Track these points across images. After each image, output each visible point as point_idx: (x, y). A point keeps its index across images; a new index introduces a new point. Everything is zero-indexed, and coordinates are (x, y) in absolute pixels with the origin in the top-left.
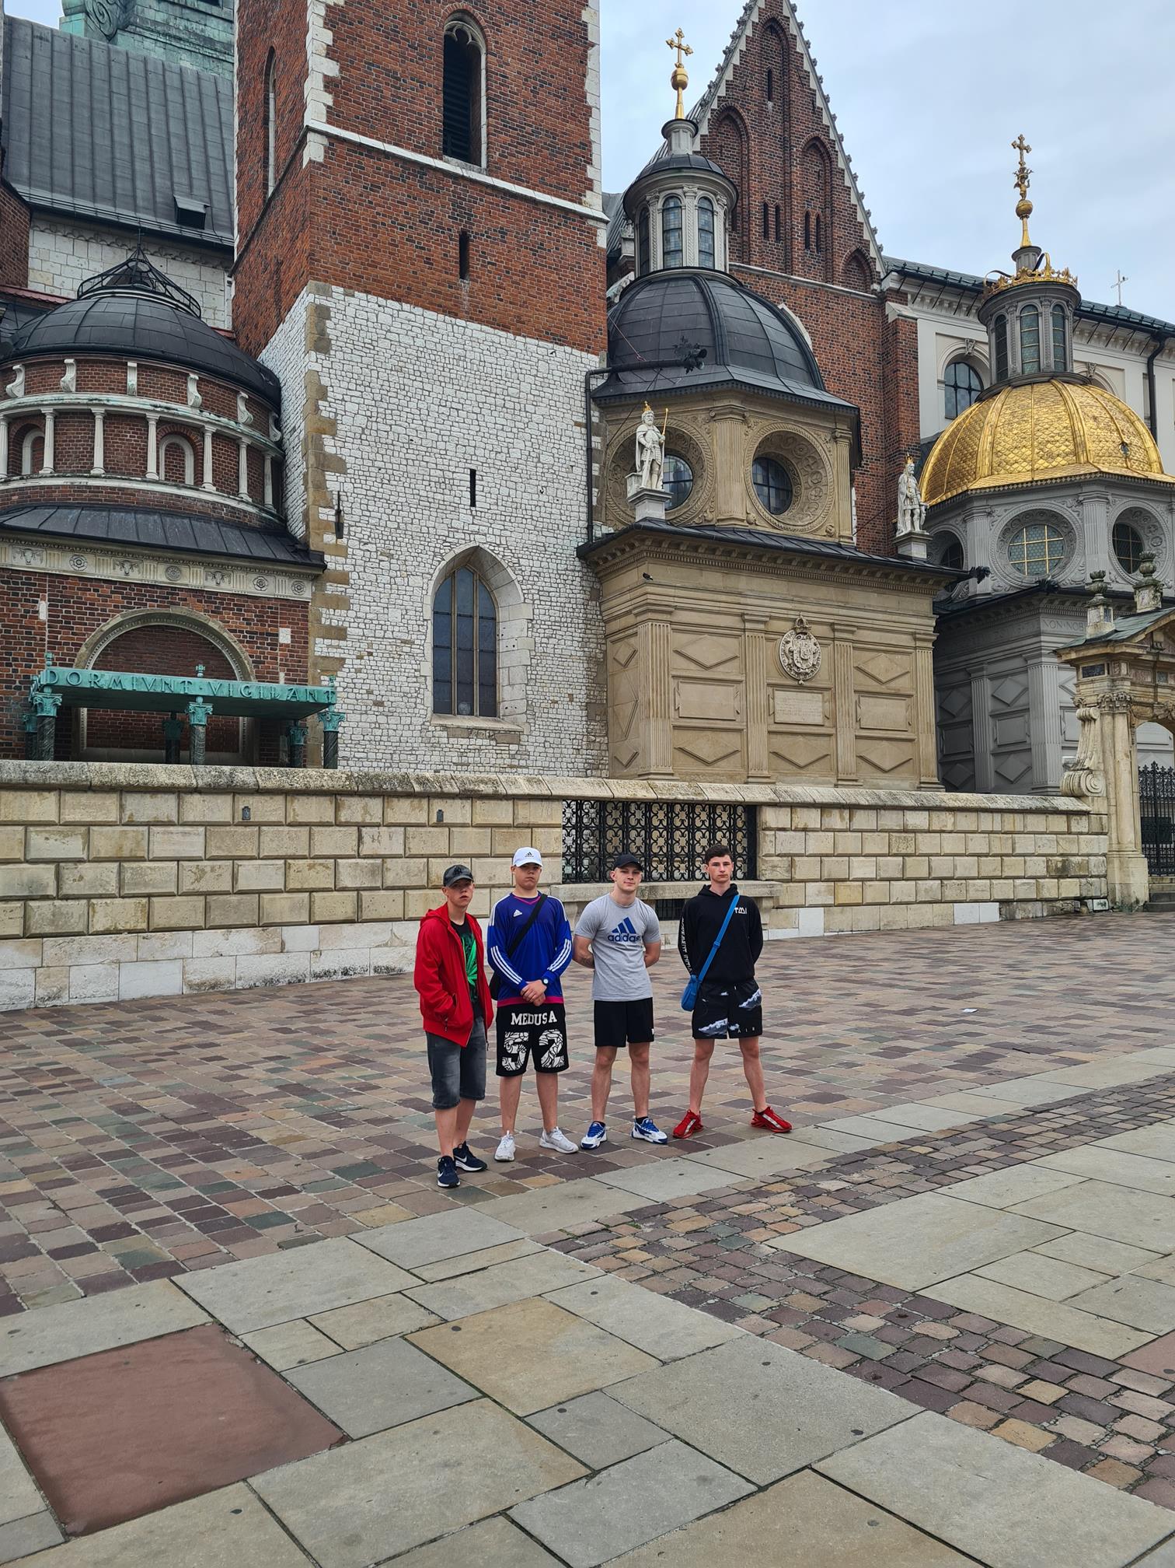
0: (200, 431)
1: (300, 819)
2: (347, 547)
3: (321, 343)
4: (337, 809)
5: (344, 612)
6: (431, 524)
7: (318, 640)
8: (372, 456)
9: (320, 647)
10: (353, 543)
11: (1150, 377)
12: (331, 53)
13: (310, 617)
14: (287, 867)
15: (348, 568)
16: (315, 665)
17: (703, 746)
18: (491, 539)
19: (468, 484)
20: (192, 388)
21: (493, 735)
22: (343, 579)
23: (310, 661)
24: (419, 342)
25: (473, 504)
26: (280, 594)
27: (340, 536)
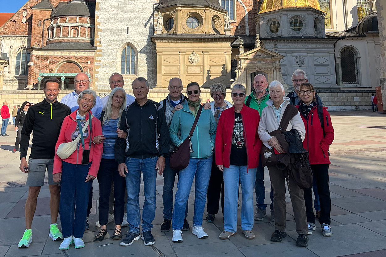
0: (78, 27)
2: (101, 45)
5: (101, 57)
6: (118, 39)
7: (96, 63)
8: (107, 28)
9: (96, 64)
10: (103, 44)
13: (94, 59)
15: (101, 49)
16: (95, 67)
18: (131, 40)
19: (127, 30)
20: (78, 19)
21: (131, 78)
22: (101, 51)
23: (94, 67)
24: (117, 5)
25: (128, 34)
26: (88, 55)
27: (100, 43)
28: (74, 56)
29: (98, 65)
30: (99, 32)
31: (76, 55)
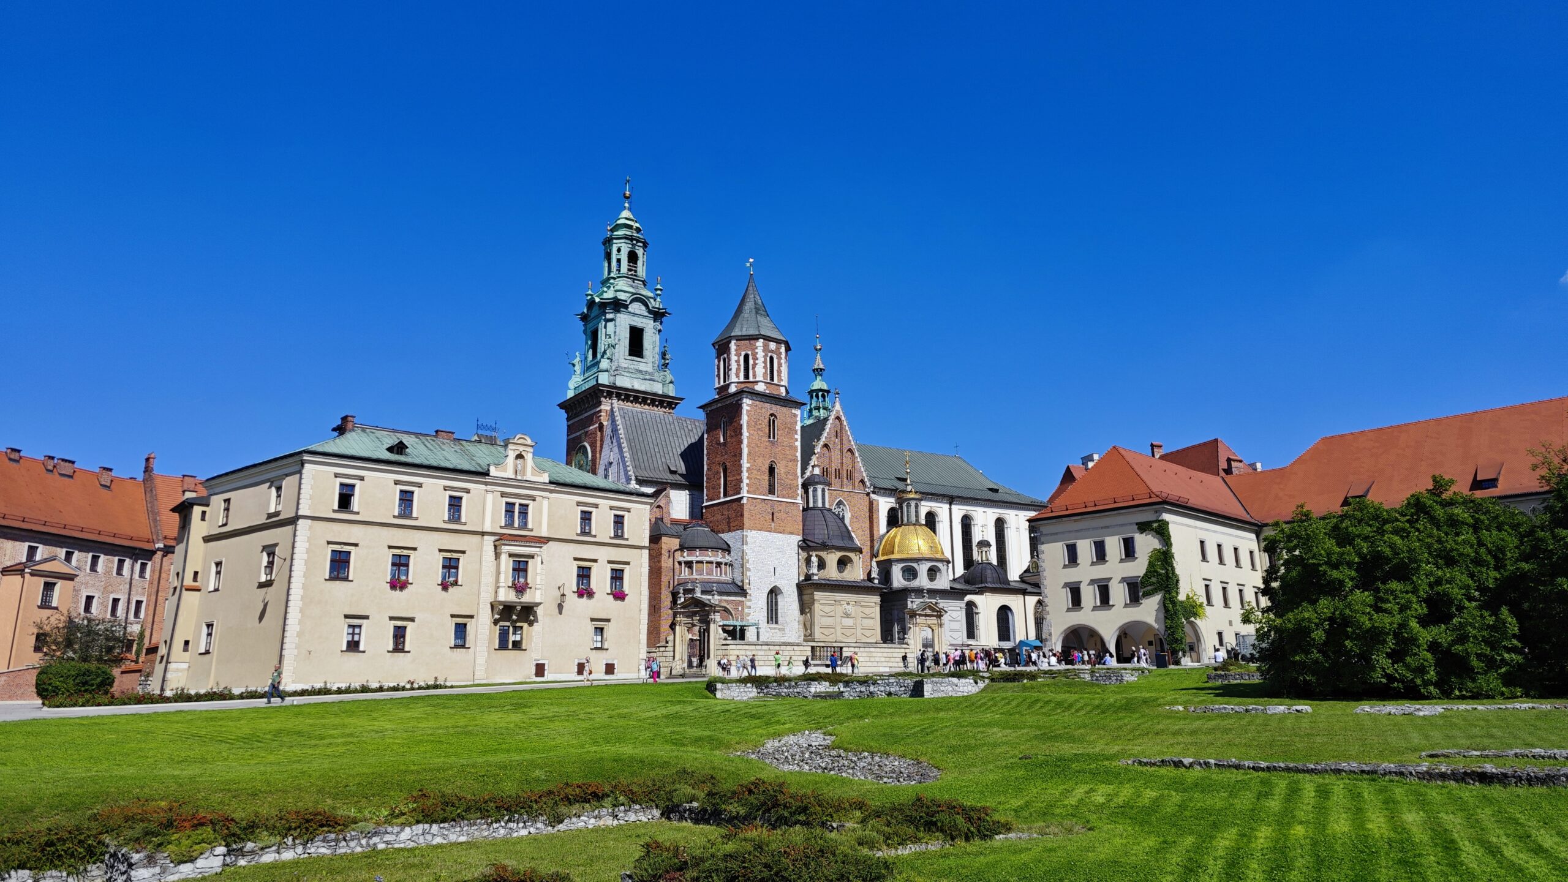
3: (746, 543)
5: (750, 603)
6: (766, 581)
7: (746, 610)
8: (756, 567)
10: (752, 587)
11: (950, 509)
12: (748, 478)
13: (744, 605)
15: (751, 593)
17: (826, 632)
18: (778, 583)
19: (774, 571)
21: (779, 629)
23: (745, 615)
24: (767, 540)
25: (775, 575)
26: (739, 599)
27: (749, 586)
29: (749, 612)
30: (748, 572)
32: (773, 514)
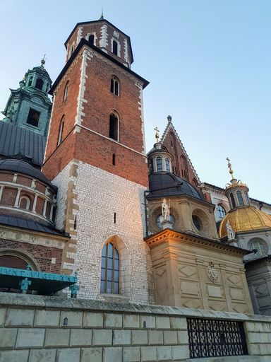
0: (34, 195)
1: (89, 325)
2: (77, 232)
3: (75, 174)
4: (104, 320)
5: (74, 254)
6: (102, 227)
7: (65, 263)
8: (87, 206)
9: (65, 265)
10: (79, 231)
12: (83, 111)
13: (63, 255)
14: (81, 352)
15: (77, 239)
16: (63, 272)
17: (190, 304)
18: (120, 233)
19: (114, 217)
20: (33, 183)
21: (120, 300)
22: (75, 242)
23: (61, 270)
25: (115, 223)
26: (54, 246)
27: (75, 229)
28: (26, 244)
29: (70, 268)
30: (73, 210)
31: (31, 242)
32: (114, 156)
